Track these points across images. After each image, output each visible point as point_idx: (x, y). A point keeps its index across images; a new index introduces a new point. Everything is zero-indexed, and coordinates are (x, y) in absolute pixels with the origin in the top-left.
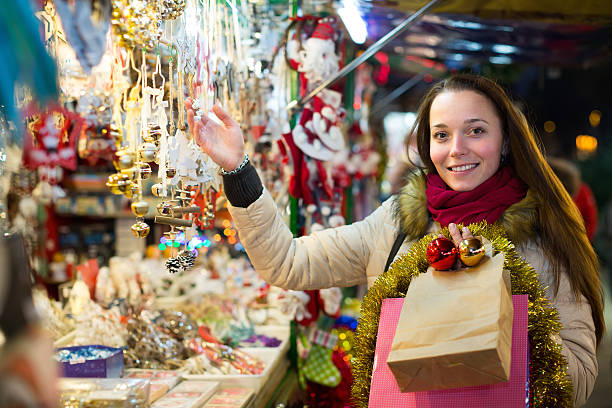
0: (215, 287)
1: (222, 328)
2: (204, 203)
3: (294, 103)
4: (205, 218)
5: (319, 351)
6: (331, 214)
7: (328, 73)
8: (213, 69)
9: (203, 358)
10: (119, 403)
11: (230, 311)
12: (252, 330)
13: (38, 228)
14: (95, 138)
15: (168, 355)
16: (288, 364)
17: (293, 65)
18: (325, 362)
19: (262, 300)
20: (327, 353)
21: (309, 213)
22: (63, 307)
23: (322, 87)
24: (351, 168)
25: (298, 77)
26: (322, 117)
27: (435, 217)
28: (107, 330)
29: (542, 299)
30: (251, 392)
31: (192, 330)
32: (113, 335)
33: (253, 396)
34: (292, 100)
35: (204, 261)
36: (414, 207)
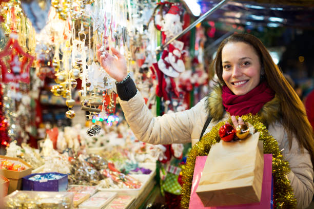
0: (120, 142)
1: (122, 164)
2: (109, 100)
3: (159, 48)
4: (110, 108)
5: (171, 176)
6: (178, 105)
7: (176, 32)
8: (115, 30)
9: (109, 180)
10: (55, 205)
11: (126, 154)
12: (137, 165)
13: (31, 111)
14: (44, 67)
16: (155, 183)
17: (158, 28)
18: (174, 182)
19: (143, 149)
20: (175, 177)
21: (167, 105)
22: (40, 152)
23: (174, 39)
24: (193, 81)
25: (161, 34)
26: (173, 55)
27: (227, 109)
28: (61, 164)
29: (280, 156)
30: (134, 198)
31: (105, 164)
32: (64, 167)
33: (134, 200)
34: (158, 46)
35: (115, 128)
36: (215, 103)
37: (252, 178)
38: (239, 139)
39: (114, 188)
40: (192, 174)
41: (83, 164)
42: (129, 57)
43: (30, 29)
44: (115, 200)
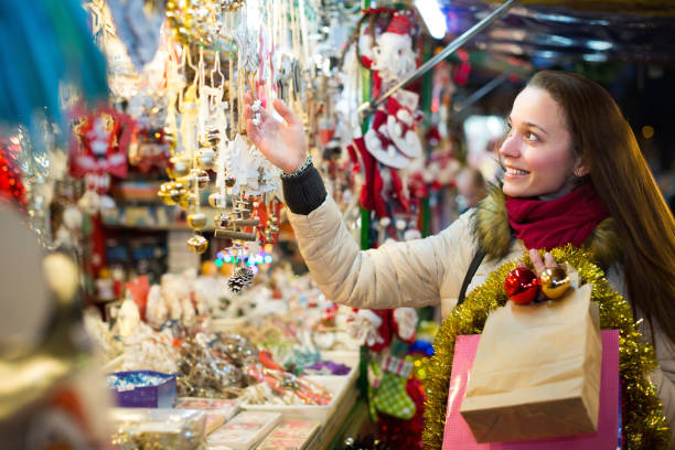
0: (277, 307)
1: (285, 353)
2: (267, 216)
3: (366, 105)
4: (267, 232)
5: (391, 379)
6: (407, 229)
7: (404, 72)
8: (278, 65)
9: (264, 387)
10: (172, 436)
11: (294, 334)
12: (318, 355)
13: (83, 241)
14: (148, 143)
15: (226, 382)
16: (358, 393)
17: (365, 62)
18: (398, 392)
19: (329, 323)
20: (401, 382)
21: (382, 227)
22: (111, 328)
23: (397, 87)
24: (428, 177)
25: (371, 76)
26: (397, 120)
27: (518, 233)
28: (159, 354)
29: (635, 334)
30: (317, 424)
31: (252, 354)
32: (165, 360)
33: (318, 429)
34: (364, 101)
35: (266, 278)
36: (493, 222)
37: (579, 381)
38: (546, 299)
39: (274, 403)
40: (449, 373)
41: (206, 352)
42: (306, 125)
44: (279, 429)
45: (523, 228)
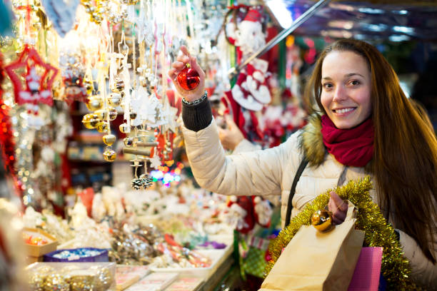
0: (183, 209)
1: (184, 237)
2: (164, 141)
3: (233, 70)
4: (165, 152)
7: (257, 47)
9: (167, 257)
10: (91, 278)
11: (191, 225)
12: (206, 238)
13: (55, 170)
14: (71, 86)
15: (142, 255)
16: (232, 262)
17: (231, 41)
18: (260, 260)
22: (68, 223)
23: (253, 57)
24: (284, 122)
25: (235, 50)
26: (254, 79)
27: (330, 149)
28: (98, 237)
30: (201, 280)
31: (161, 236)
32: (103, 241)
33: (202, 283)
34: (232, 67)
35: (175, 190)
36: (313, 141)
39: (174, 267)
41: (130, 236)
43: (51, 47)
44: (176, 283)
45: (333, 146)
